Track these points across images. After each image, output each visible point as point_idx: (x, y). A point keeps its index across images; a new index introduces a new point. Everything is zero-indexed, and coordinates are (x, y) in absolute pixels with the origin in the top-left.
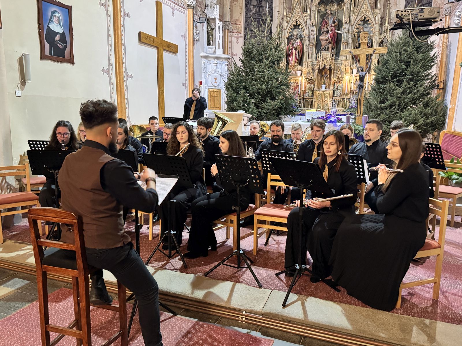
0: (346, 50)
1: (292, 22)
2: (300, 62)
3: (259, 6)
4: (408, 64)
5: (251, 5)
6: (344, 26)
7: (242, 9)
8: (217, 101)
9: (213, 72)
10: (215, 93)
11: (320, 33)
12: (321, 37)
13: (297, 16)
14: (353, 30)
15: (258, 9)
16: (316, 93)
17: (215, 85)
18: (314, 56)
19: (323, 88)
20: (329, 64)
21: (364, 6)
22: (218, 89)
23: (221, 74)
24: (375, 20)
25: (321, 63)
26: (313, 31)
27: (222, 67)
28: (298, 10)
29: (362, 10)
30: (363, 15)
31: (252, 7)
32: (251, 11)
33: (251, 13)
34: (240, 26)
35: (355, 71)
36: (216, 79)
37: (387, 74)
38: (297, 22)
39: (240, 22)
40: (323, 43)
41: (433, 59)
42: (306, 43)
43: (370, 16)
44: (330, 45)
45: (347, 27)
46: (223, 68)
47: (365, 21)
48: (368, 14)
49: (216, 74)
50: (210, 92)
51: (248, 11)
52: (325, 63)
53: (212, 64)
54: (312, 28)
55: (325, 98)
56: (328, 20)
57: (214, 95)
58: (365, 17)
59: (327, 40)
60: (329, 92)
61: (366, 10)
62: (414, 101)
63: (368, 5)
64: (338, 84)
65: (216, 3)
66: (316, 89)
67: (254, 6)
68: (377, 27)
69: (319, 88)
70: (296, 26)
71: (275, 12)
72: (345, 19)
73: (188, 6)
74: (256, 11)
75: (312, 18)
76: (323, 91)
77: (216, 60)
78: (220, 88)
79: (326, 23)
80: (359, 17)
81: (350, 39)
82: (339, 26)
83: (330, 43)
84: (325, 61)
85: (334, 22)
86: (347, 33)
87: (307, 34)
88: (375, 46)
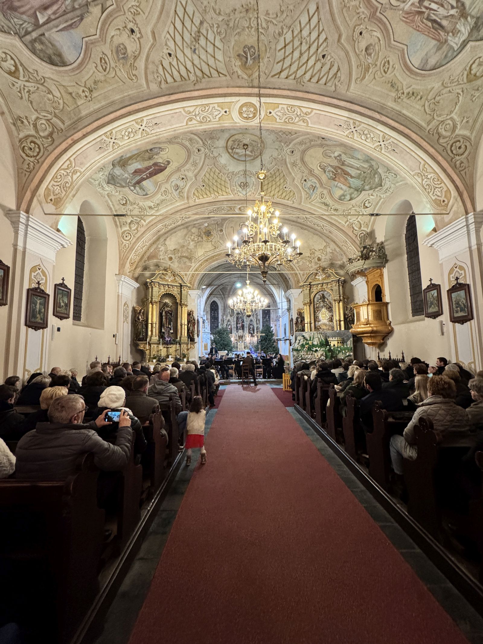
0: (246, 330)
1: (227, 319)
2: (231, 333)
3: (214, 313)
4: (267, 336)
6: (245, 322)
10: (206, 344)
11: (237, 324)
13: (229, 317)
14: (248, 323)
16: (239, 344)
17: (206, 341)
18: (236, 331)
20: (242, 334)
23: (208, 338)
25: (239, 334)
26: (235, 323)
27: (208, 335)
28: (229, 316)
41: (273, 335)
42: (233, 326)
44: (241, 328)
47: (251, 321)
49: (206, 338)
50: (204, 345)
51: (211, 315)
53: (205, 335)
55: (242, 346)
59: (240, 326)
60: (243, 344)
61: (251, 317)
62: (270, 347)
64: (246, 341)
65: (206, 314)
68: (255, 323)
69: (239, 342)
70: (229, 321)
71: (219, 316)
72: (245, 320)
75: (235, 319)
77: (207, 333)
79: (239, 320)
82: (243, 322)
85: (241, 320)
86: (246, 324)
87: (233, 324)
88: (255, 329)
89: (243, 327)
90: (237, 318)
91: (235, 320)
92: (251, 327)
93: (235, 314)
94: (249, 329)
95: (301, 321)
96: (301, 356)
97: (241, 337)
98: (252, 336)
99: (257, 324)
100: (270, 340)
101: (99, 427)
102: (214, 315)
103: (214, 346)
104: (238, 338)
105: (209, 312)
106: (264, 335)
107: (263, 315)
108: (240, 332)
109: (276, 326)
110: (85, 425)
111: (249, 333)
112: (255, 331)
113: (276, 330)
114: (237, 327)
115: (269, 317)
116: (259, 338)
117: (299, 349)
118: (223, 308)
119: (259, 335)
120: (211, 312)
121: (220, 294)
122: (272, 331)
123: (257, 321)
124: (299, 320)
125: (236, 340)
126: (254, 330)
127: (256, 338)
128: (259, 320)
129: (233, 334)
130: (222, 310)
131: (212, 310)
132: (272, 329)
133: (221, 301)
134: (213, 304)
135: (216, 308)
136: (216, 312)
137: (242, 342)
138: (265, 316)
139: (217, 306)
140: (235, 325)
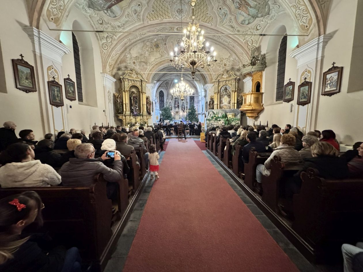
1: (169, 102)
2: (172, 110)
4: (192, 112)
10: (158, 116)
11: (175, 104)
12: (176, 105)
13: (170, 101)
14: (181, 104)
16: (176, 116)
28: (170, 100)
39: (159, 102)
40: (176, 107)
41: (196, 111)
42: (172, 106)
46: (159, 111)
49: (157, 113)
51: (160, 99)
60: (178, 116)
62: (194, 118)
64: (180, 114)
65: (157, 99)
68: (185, 104)
69: (176, 115)
72: (180, 102)
77: (157, 110)
82: (179, 103)
86: (180, 105)
88: (185, 107)
89: (178, 106)
90: (175, 101)
91: (174, 102)
92: (183, 106)
94: (182, 108)
95: (212, 103)
96: (211, 124)
97: (177, 112)
98: (184, 112)
99: (186, 105)
100: (194, 114)
101: (104, 160)
102: (162, 99)
103: (162, 118)
104: (175, 113)
105: (159, 97)
106: (190, 111)
108: (177, 109)
109: (197, 106)
110: (96, 159)
111: (182, 110)
112: (185, 109)
113: (198, 109)
114: (175, 106)
115: (194, 101)
116: (188, 113)
117: (210, 119)
118: (167, 95)
119: (188, 111)
120: (160, 98)
121: (165, 87)
122: (195, 109)
123: (186, 103)
124: (211, 102)
125: (174, 114)
126: (184, 108)
127: (186, 113)
128: (188, 103)
129: (173, 111)
131: (160, 96)
132: (195, 108)
133: (166, 91)
134: (161, 92)
135: (162, 95)
136: (163, 98)
137: (178, 115)
138: (191, 100)
139: (163, 94)
140: (174, 105)
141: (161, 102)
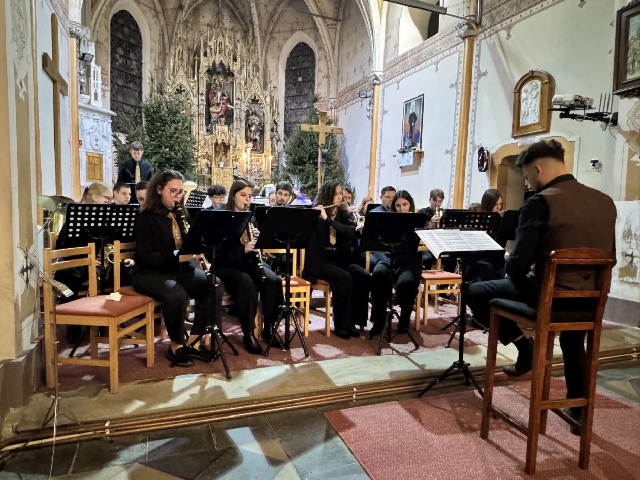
0: (239, 128)
1: (175, 86)
3: (126, 57)
5: (117, 53)
6: (235, 101)
7: (108, 55)
8: (98, 171)
9: (93, 130)
10: (96, 159)
12: (211, 109)
13: (181, 79)
14: (244, 107)
15: (125, 60)
16: (215, 169)
17: (96, 147)
18: (205, 129)
19: (222, 165)
20: (227, 139)
21: (254, 84)
22: (99, 154)
23: (102, 134)
24: (266, 102)
25: (218, 137)
26: (202, 100)
27: (103, 125)
28: (182, 73)
29: (253, 88)
30: (253, 93)
31: (118, 56)
32: (117, 61)
33: (117, 64)
34: (106, 77)
35: (249, 150)
36: (97, 140)
37: (304, 156)
38: (181, 87)
39: (107, 72)
40: (214, 116)
42: (194, 111)
43: (260, 96)
44: (223, 119)
45: (239, 102)
46: (105, 127)
47: (255, 101)
48: (258, 94)
49: (96, 133)
50: (89, 157)
51: (113, 60)
52: (223, 137)
53: (91, 119)
54: (200, 97)
55: (225, 177)
56: (217, 91)
57: (94, 162)
58: (255, 97)
59: (218, 113)
61: (256, 89)
63: (257, 84)
64: (237, 163)
65: (90, 39)
66: (213, 165)
67: (121, 56)
68: (268, 108)
69: (217, 164)
70: (179, 92)
71: (145, 69)
72: (237, 94)
73: (70, 33)
74: (123, 63)
75: (201, 86)
76: (223, 169)
77: (96, 114)
78: (101, 153)
79: (215, 94)
80: (250, 95)
81: (243, 116)
82: (230, 100)
83: (222, 116)
84: (223, 135)
85: (223, 95)
86: (240, 109)
87: (196, 103)
88: (267, 128)
89: (228, 117)
90: (209, 87)
91: (203, 89)
92: (255, 120)
93: (203, 69)
94: (249, 127)
97: (223, 148)
98: (258, 148)
103: (138, 156)
104: (212, 152)
105: (107, 47)
107: (287, 89)
108: (221, 132)
111: (248, 138)
112: (267, 134)
114: (208, 114)
118: (157, 46)
120: (114, 52)
125: (208, 156)
126: (262, 132)
130: (156, 55)
131: (116, 43)
133: (153, 20)
134: (121, 21)
135: (132, 41)
136: (131, 55)
137: (226, 165)
138: (294, 93)
139: (136, 32)
140: (203, 108)
141: (121, 82)
